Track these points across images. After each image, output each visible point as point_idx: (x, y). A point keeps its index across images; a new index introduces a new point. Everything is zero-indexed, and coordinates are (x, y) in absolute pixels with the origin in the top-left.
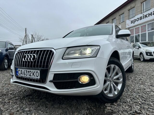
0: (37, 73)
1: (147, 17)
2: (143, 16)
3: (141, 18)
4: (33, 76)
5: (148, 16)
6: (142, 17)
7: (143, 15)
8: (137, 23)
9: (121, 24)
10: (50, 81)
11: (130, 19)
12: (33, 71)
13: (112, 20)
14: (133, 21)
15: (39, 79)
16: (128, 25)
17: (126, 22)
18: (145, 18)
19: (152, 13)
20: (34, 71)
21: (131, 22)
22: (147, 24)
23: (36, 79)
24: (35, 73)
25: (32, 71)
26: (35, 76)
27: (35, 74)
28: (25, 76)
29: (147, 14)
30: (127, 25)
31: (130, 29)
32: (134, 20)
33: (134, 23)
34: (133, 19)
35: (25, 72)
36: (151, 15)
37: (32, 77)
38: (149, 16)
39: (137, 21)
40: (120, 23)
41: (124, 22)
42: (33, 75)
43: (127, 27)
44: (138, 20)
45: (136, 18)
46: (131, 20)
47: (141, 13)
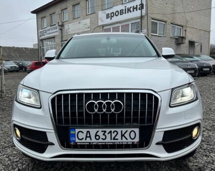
0: (133, 133)
1: (131, 12)
2: (125, 9)
3: (121, 12)
4: (122, 139)
5: (132, 9)
6: (123, 10)
7: (125, 7)
8: (115, 19)
9: (90, 16)
10: (157, 144)
11: (105, 11)
12: (122, 131)
13: (73, 6)
14: (110, 15)
15: (137, 142)
16: (102, 21)
17: (98, 15)
18: (128, 12)
19: (138, 7)
20: (124, 130)
21: (107, 16)
22: (130, 23)
23: (131, 143)
24: (128, 133)
25: (119, 130)
26: (127, 139)
27: (127, 135)
28: (101, 140)
29: (131, 7)
30: (99, 20)
31: (104, 28)
32: (111, 13)
33: (111, 19)
34: (109, 11)
35: (100, 134)
36: (137, 10)
37: (120, 140)
38: (133, 11)
39: (116, 16)
40: (87, 15)
41: (94, 14)
42: (123, 137)
43: (100, 23)
44: (117, 13)
45: (114, 10)
46: (107, 13)
47: (123, 4)
